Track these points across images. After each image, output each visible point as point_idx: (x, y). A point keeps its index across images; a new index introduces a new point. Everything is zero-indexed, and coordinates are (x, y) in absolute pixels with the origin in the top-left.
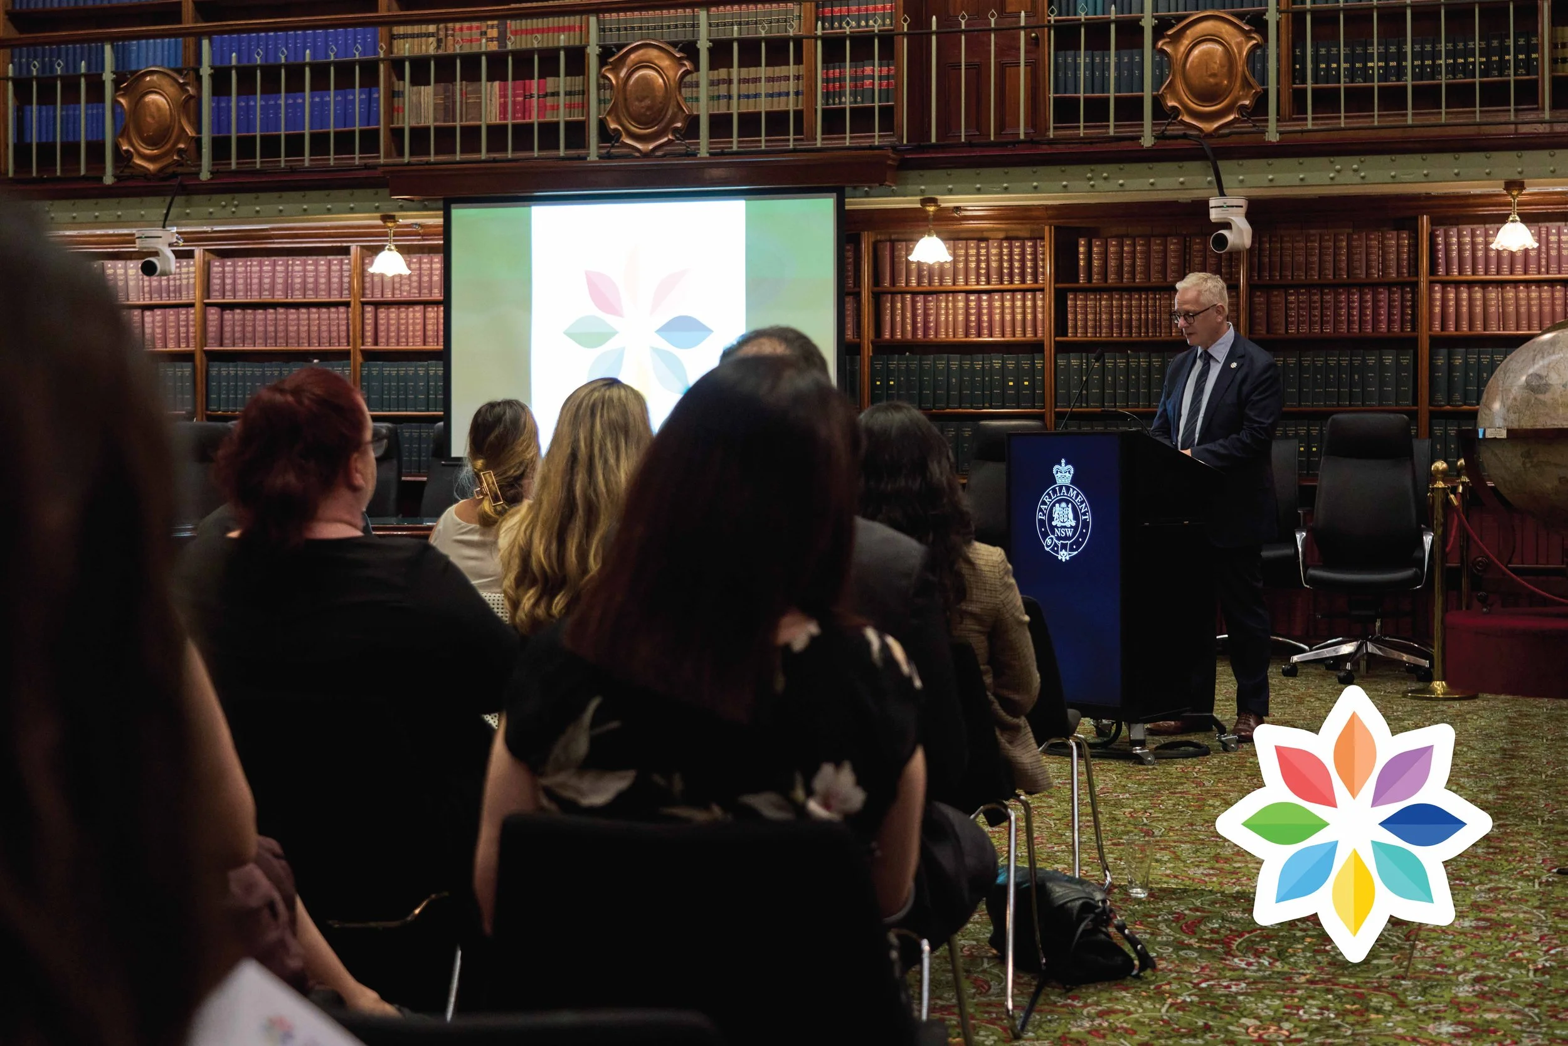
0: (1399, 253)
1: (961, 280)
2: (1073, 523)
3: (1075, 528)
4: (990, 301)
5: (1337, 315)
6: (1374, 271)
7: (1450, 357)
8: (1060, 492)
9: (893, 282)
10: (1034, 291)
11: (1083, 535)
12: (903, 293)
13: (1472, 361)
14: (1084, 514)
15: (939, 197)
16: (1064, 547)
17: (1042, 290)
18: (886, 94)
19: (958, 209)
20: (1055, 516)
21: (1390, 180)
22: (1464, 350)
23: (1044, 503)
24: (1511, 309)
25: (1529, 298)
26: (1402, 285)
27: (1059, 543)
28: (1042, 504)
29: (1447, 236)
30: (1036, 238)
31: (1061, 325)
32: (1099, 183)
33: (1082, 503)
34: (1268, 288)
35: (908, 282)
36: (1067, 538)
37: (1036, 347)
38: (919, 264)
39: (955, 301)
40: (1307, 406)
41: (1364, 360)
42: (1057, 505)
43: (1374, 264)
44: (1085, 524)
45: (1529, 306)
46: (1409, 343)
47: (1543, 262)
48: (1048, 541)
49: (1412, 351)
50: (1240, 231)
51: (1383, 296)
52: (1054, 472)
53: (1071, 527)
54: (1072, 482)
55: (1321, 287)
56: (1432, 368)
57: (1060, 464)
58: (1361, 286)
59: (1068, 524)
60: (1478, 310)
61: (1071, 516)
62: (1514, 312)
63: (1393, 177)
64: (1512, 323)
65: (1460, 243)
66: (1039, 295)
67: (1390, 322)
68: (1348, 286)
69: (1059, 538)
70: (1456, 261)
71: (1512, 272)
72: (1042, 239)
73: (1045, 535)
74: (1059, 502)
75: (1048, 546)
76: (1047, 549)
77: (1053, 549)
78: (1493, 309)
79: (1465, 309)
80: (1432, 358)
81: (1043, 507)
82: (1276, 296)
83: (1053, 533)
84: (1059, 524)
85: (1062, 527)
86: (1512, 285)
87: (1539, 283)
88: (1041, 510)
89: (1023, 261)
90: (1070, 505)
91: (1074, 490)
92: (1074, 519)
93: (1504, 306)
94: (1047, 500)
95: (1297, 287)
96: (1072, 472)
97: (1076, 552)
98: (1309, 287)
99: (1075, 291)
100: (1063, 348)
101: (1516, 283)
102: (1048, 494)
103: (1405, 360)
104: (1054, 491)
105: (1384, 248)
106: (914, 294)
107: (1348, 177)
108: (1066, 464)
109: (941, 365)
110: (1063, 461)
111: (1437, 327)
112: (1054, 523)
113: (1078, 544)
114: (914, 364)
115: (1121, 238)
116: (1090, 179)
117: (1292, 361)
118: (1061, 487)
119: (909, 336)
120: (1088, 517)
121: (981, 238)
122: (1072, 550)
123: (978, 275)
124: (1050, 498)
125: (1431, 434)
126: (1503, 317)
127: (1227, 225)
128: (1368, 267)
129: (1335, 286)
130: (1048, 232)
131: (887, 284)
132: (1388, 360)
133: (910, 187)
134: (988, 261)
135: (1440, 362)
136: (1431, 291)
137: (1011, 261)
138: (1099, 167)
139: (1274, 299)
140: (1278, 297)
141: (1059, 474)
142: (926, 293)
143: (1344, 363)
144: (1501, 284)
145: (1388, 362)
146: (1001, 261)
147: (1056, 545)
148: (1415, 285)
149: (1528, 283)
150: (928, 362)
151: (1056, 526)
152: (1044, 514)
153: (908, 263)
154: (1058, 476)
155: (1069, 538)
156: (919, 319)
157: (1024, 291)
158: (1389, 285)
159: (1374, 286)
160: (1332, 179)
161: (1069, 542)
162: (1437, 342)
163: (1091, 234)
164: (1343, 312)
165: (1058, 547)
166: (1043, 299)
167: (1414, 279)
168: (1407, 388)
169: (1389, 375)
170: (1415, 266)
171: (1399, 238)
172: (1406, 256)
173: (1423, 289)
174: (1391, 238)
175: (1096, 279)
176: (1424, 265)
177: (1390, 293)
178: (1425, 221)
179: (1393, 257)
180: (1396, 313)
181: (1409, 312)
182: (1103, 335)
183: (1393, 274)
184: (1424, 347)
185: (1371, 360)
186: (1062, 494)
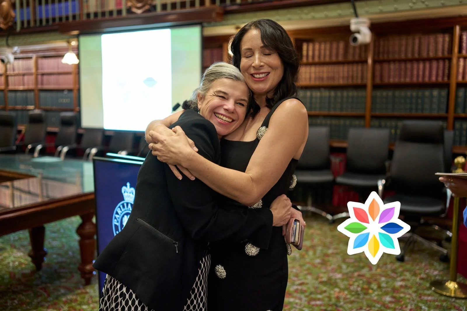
0: (443, 44)
5: (412, 73)
6: (431, 53)
7: (465, 93)
8: (127, 207)
21: (441, 5)
23: (117, 213)
26: (444, 59)
32: (304, 16)
34: (381, 62)
40: (396, 113)
41: (423, 94)
42: (126, 216)
43: (431, 49)
46: (446, 86)
49: (447, 89)
50: (365, 35)
51: (434, 64)
52: (123, 191)
55: (405, 61)
56: (457, 97)
57: (126, 186)
58: (424, 60)
67: (437, 75)
68: (418, 60)
74: (127, 214)
80: (457, 92)
81: (117, 216)
88: (115, 218)
94: (119, 212)
95: (394, 61)
98: (400, 61)
99: (303, 64)
102: (120, 207)
103: (444, 93)
104: (123, 205)
105: (436, 43)
107: (419, 6)
108: (130, 187)
110: (128, 184)
111: (460, 78)
115: (320, 44)
117: (390, 94)
118: (127, 204)
124: (121, 210)
125: (454, 128)
127: (358, 32)
128: (428, 51)
129: (412, 60)
132: (435, 93)
133: (229, 22)
135: (460, 95)
136: (458, 61)
139: (384, 67)
140: (386, 66)
141: (126, 193)
143: (414, 95)
148: (450, 59)
152: (118, 221)
154: (125, 195)
158: (437, 59)
159: (430, 60)
160: (411, 7)
162: (459, 85)
163: (308, 41)
164: (415, 72)
167: (450, 56)
168: (444, 107)
169: (435, 100)
170: (451, 50)
171: (444, 38)
172: (446, 46)
173: (454, 61)
174: (440, 38)
175: (310, 60)
176: (456, 49)
177: (438, 62)
178: (458, 28)
179: (440, 47)
180: (440, 73)
181: (447, 71)
182: (313, 83)
183: (440, 54)
184: (453, 87)
185: (427, 93)
186: (128, 209)
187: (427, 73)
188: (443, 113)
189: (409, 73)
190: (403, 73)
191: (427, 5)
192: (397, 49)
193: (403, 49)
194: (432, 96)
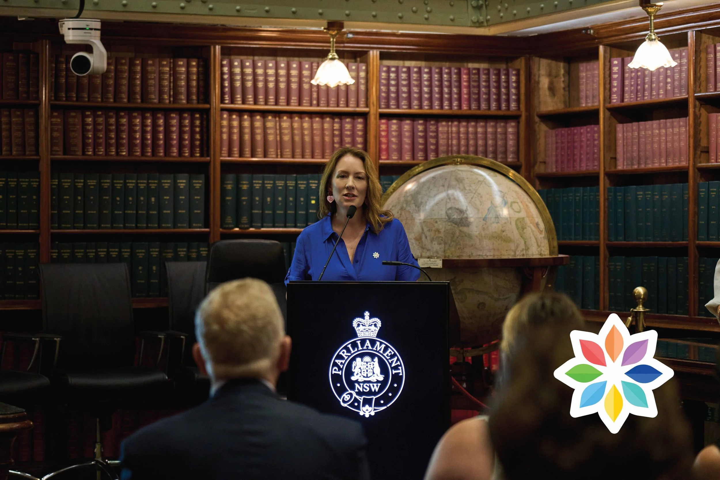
0: (188, 80)
2: (381, 378)
3: (383, 384)
5: (131, 138)
6: (166, 97)
7: (238, 183)
8: (362, 345)
11: (394, 391)
13: (257, 186)
14: (396, 368)
16: (367, 402)
20: (356, 370)
21: (236, 14)
22: (250, 175)
23: (340, 357)
24: (287, 138)
25: (302, 128)
26: (192, 111)
27: (361, 399)
28: (337, 358)
29: (232, 67)
33: (392, 356)
34: (66, 109)
36: (370, 393)
40: (107, 228)
41: (160, 184)
42: (358, 359)
43: (166, 89)
44: (397, 378)
45: (302, 135)
47: (315, 95)
48: (346, 396)
49: (203, 176)
50: (99, 55)
51: (176, 121)
52: (353, 325)
53: (378, 382)
54: (379, 335)
55: (117, 110)
56: (224, 192)
57: (363, 317)
58: (154, 111)
59: (373, 379)
60: (259, 138)
61: (377, 370)
62: (290, 142)
63: (238, 11)
64: (288, 151)
65: (243, 74)
67: (181, 146)
69: (359, 393)
70: (239, 91)
71: (288, 103)
73: (341, 391)
74: (362, 356)
75: (344, 402)
76: (345, 405)
77: (352, 405)
78: (271, 138)
79: (247, 137)
80: (223, 182)
81: (338, 362)
82: (74, 117)
83: (353, 388)
84: (361, 379)
85: (365, 382)
86: (288, 115)
87: (311, 114)
88: (335, 364)
90: (376, 359)
91: (381, 343)
92: (382, 373)
93: (281, 134)
94: (345, 354)
95: (94, 109)
96: (379, 324)
97: (385, 407)
98: (106, 109)
101: (291, 114)
102: (346, 348)
103: (198, 184)
104: (354, 345)
108: (371, 317)
110: (367, 314)
111: (225, 153)
112: (353, 378)
113: (386, 399)
117: (92, 182)
118: (363, 342)
120: (402, 371)
122: (378, 404)
124: (348, 351)
126: (280, 145)
128: (161, 93)
129: (130, 110)
132: (182, 183)
135: (229, 187)
136: (220, 118)
139: (71, 120)
140: (75, 118)
141: (361, 328)
143: (142, 186)
144: (278, 114)
145: (182, 186)
147: (356, 400)
148: (206, 114)
149: (301, 114)
151: (357, 381)
152: (340, 369)
155: (375, 393)
158: (180, 111)
159: (167, 112)
160: (183, 8)
161: (374, 398)
162: (226, 168)
164: (138, 135)
165: (359, 402)
167: (203, 106)
170: (205, 94)
171: (188, 65)
172: (195, 82)
173: (214, 114)
174: (182, 66)
176: (217, 93)
178: (218, 51)
179: (182, 82)
181: (199, 137)
183: (183, 101)
184: (216, 172)
185: (167, 183)
186: (365, 348)
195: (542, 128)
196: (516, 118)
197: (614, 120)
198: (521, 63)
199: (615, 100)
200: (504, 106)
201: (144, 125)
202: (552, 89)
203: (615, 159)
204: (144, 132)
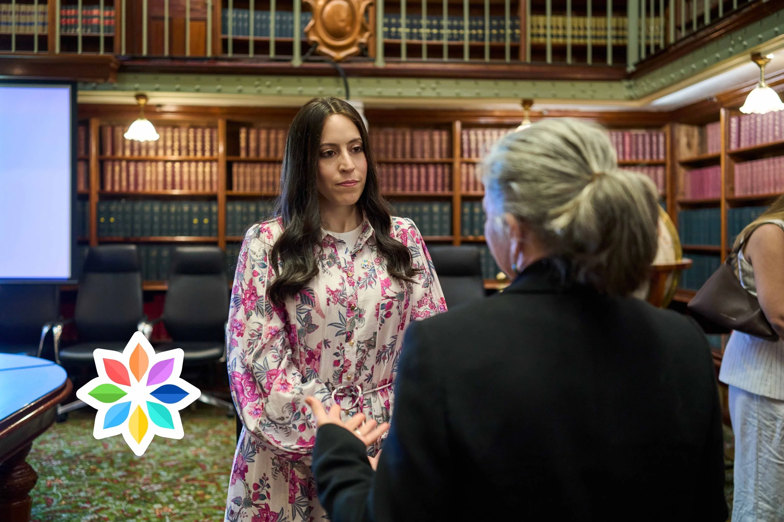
0: (441, 144)
1: (161, 152)
4: (181, 167)
5: (404, 181)
6: (426, 155)
7: (472, 209)
9: (113, 152)
10: (211, 161)
12: (120, 160)
15: (149, 94)
17: (216, 160)
18: (108, 28)
19: (159, 106)
26: (443, 164)
29: (469, 135)
30: (213, 127)
31: (229, 184)
32: (264, 90)
35: (124, 153)
37: (212, 198)
38: (132, 142)
39: (157, 167)
43: (426, 150)
46: (449, 199)
49: (449, 204)
51: (432, 170)
55: (395, 164)
56: (462, 214)
58: (419, 164)
63: (457, 94)
65: (476, 140)
66: (215, 165)
67: (436, 186)
68: (410, 164)
70: (474, 150)
72: (216, 127)
80: (462, 208)
89: (203, 141)
98: (388, 163)
99: (240, 162)
100: (231, 199)
103: (446, 209)
105: (432, 141)
106: (128, 161)
107: (429, 93)
109: (147, 208)
111: (464, 190)
114: (128, 208)
115: (269, 129)
116: (257, 86)
119: (124, 188)
121: (174, 125)
123: (173, 151)
128: (423, 153)
129: (403, 164)
130: (221, 124)
131: (108, 153)
132: (436, 208)
133: (128, 86)
134: (180, 141)
135: (466, 211)
136: (461, 167)
137: (195, 141)
138: (264, 78)
142: (137, 161)
145: (436, 211)
146: (188, 141)
148: (451, 165)
150: (138, 206)
153: (124, 139)
156: (132, 178)
157: (204, 161)
158: (435, 164)
159: (426, 164)
160: (418, 93)
162: (464, 199)
163: (249, 126)
164: (408, 179)
166: (218, 167)
167: (450, 160)
168: (447, 226)
169: (436, 218)
170: (451, 152)
171: (441, 135)
172: (444, 146)
173: (457, 165)
174: (436, 136)
175: (252, 155)
176: (457, 152)
177: (436, 169)
178: (458, 125)
179: (437, 146)
180: (439, 181)
181: (447, 180)
182: (257, 191)
183: (437, 158)
184: (457, 201)
185: (426, 209)
187: (423, 180)
188: (446, 237)
189: (399, 180)
190: (392, 180)
191: (439, 93)
192: (382, 146)
193: (391, 146)
194: (431, 213)
195: (682, 172)
196: (663, 165)
197: (732, 162)
198: (667, 129)
199: (733, 147)
200: (655, 157)
201: (411, 173)
202: (689, 145)
203: (733, 189)
204: (412, 177)
